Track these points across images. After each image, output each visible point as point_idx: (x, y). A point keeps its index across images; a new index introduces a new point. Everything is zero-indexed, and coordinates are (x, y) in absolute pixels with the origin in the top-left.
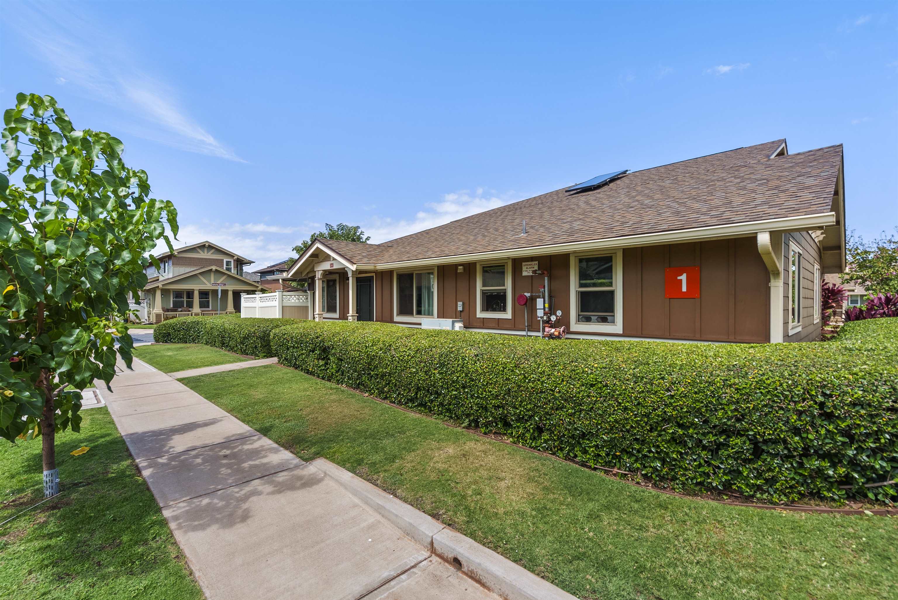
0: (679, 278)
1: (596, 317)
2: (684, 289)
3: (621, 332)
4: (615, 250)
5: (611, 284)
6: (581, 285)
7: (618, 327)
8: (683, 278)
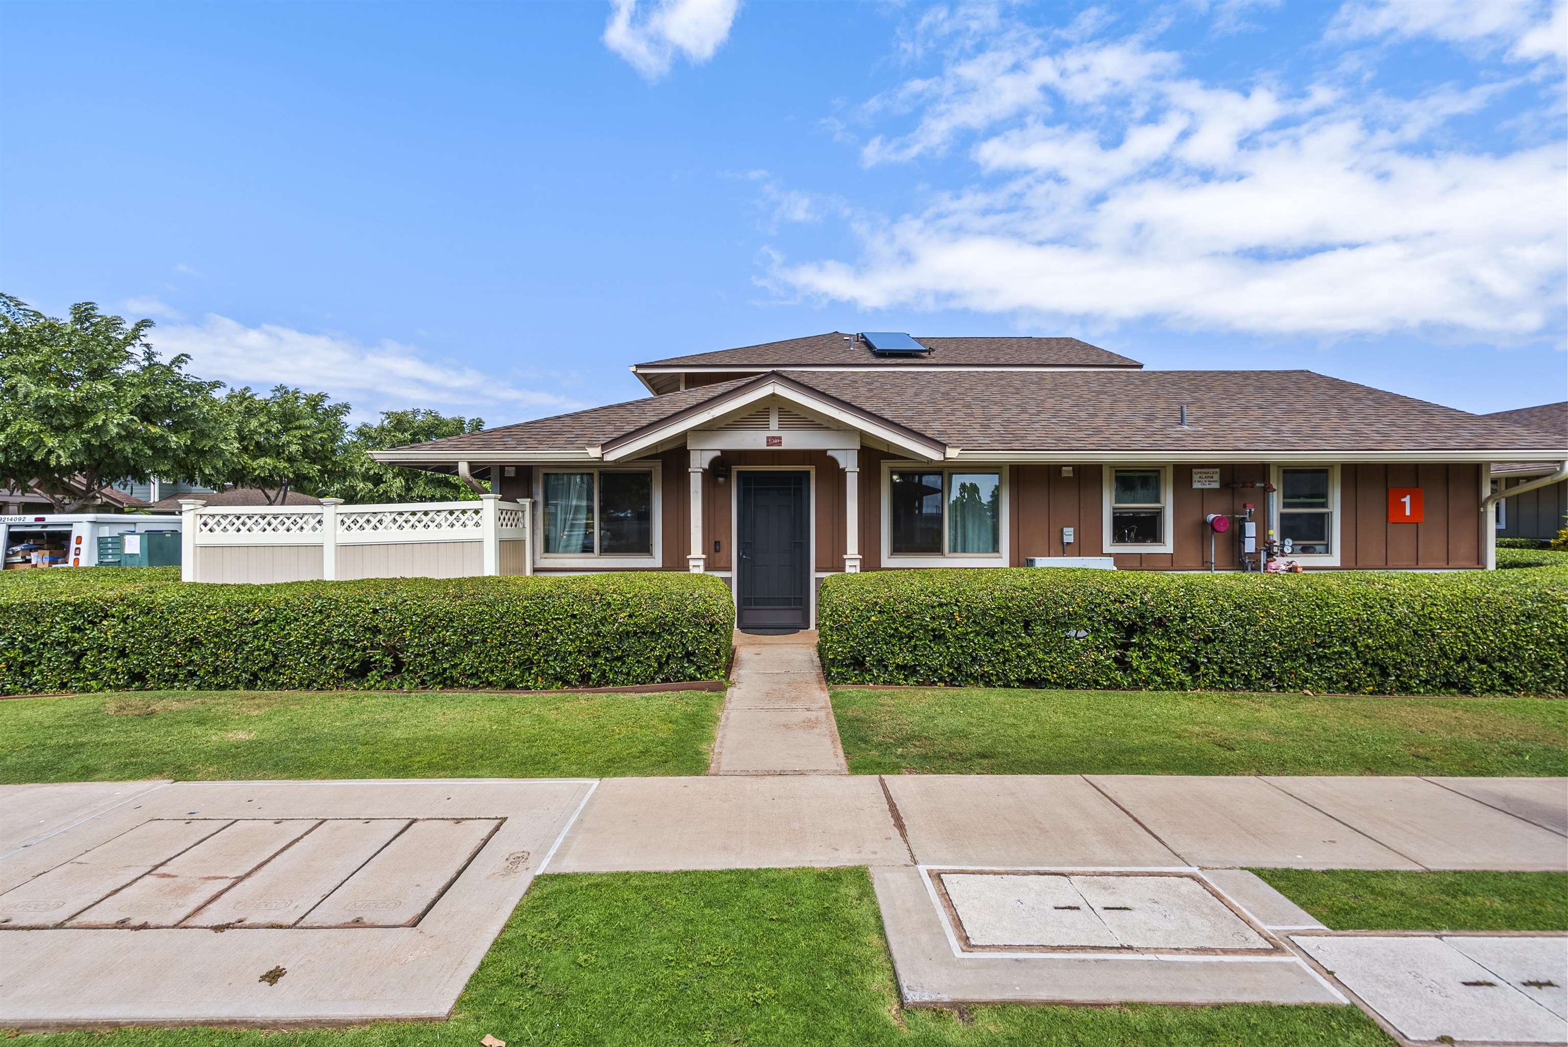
0: (1403, 500)
1: (1300, 547)
2: (1408, 513)
3: (1338, 564)
4: (1332, 465)
5: (1324, 505)
6: (1286, 505)
7: (1335, 559)
8: (1407, 500)
